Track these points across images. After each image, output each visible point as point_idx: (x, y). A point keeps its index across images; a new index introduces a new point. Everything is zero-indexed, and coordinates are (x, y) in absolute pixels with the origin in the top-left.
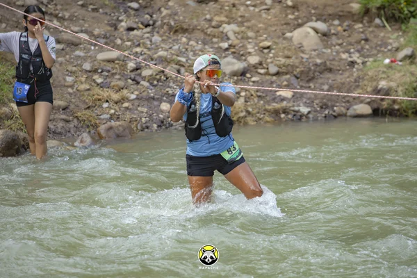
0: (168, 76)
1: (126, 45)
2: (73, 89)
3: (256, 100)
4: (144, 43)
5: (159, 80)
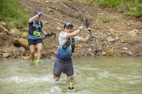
3: (117, 49)
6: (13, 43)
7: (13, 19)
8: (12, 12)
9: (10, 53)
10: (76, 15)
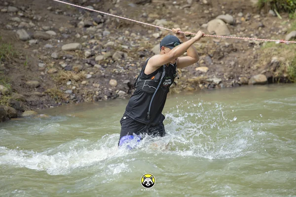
0: (115, 60)
1: (84, 38)
2: (44, 72)
3: (180, 75)
4: (97, 36)
5: (108, 63)
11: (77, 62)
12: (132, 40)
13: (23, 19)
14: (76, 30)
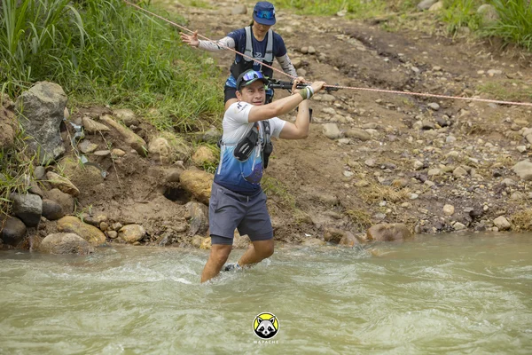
0: (457, 177)
1: (418, 143)
2: (350, 184)
4: (436, 143)
5: (447, 179)
6: (159, 186)
7: (162, 96)
8: (156, 71)
9: (150, 223)
10: (397, 78)
11: (401, 174)
12: (486, 152)
13: (339, 111)
14: (410, 131)
